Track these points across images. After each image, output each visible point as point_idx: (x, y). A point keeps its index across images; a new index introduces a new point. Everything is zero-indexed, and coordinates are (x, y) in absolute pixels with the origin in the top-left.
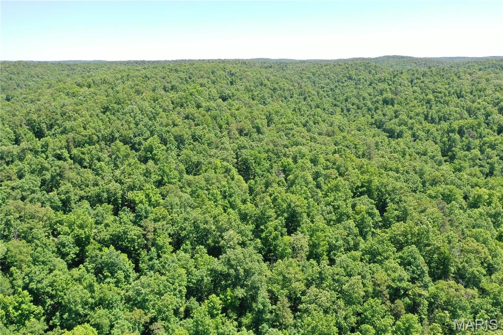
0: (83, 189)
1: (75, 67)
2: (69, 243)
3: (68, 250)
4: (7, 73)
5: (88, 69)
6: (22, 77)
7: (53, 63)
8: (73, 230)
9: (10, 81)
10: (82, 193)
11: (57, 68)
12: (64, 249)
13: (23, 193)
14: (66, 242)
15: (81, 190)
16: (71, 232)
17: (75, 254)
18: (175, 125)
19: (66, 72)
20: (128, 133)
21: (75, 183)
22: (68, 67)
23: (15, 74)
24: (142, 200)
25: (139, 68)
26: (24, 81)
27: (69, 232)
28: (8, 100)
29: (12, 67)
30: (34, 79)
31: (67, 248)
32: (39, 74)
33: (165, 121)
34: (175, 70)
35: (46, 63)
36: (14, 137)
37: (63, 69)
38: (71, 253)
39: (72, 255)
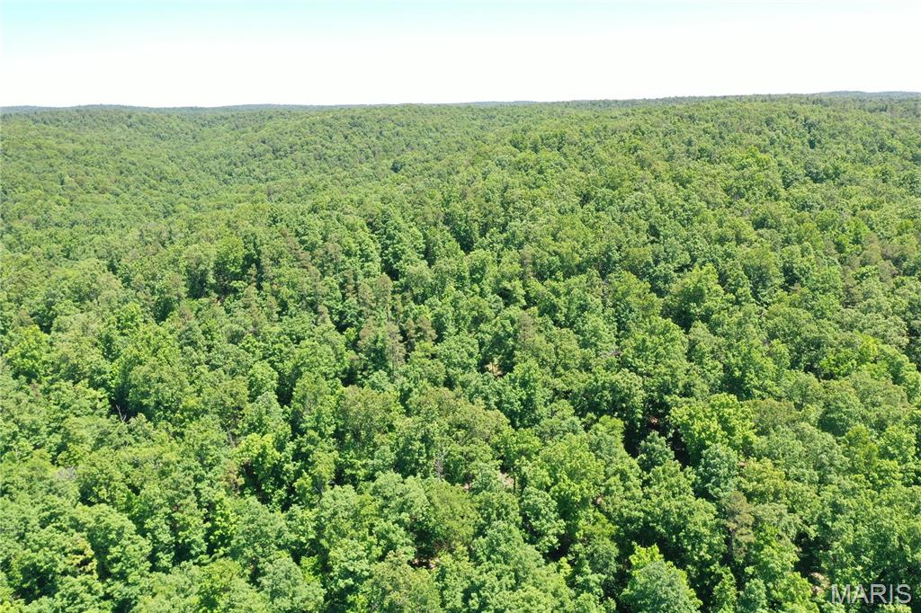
0: (561, 375)
1: (495, 113)
2: (547, 509)
3: (546, 526)
4: (392, 124)
5: (515, 116)
6: (414, 131)
7: (458, 107)
8: (556, 481)
9: (397, 138)
10: (559, 384)
11: (464, 115)
12: (538, 522)
13: (450, 370)
14: (541, 506)
15: (556, 376)
16: (553, 485)
17: (558, 535)
18: (739, 241)
19: (478, 122)
20: (642, 253)
21: (543, 359)
22: (482, 114)
23: (403, 126)
24: (715, 432)
25: (616, 113)
26: (417, 137)
27: (550, 484)
28: (395, 170)
29: (399, 113)
30: (431, 134)
31: (544, 521)
32: (440, 126)
33: (714, 231)
34: (690, 117)
35: (448, 107)
36: (424, 246)
37: (475, 117)
38: (550, 532)
39: (552, 538)
